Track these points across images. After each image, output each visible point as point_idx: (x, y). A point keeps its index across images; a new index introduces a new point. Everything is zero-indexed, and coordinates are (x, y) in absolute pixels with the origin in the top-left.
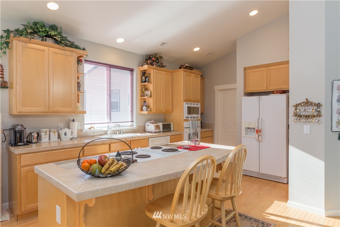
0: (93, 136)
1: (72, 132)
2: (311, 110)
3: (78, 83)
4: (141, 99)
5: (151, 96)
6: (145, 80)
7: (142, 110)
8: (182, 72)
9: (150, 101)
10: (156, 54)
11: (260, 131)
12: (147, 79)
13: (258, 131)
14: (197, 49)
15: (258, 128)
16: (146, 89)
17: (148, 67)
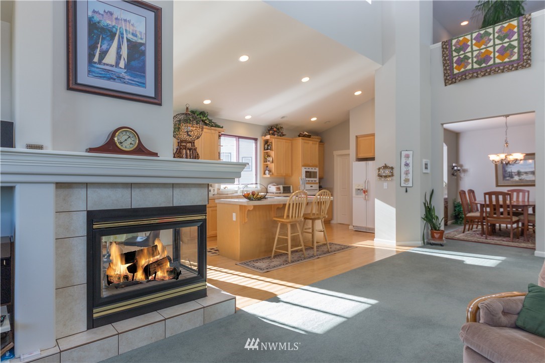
0: (227, 194)
1: (214, 190)
2: (387, 172)
3: (219, 153)
4: (264, 164)
5: (272, 162)
6: (268, 148)
7: (265, 174)
8: (300, 140)
9: (272, 166)
10: (277, 125)
11: (367, 191)
12: (269, 147)
13: (365, 192)
14: (314, 119)
15: (365, 188)
16: (269, 156)
17: (270, 137)
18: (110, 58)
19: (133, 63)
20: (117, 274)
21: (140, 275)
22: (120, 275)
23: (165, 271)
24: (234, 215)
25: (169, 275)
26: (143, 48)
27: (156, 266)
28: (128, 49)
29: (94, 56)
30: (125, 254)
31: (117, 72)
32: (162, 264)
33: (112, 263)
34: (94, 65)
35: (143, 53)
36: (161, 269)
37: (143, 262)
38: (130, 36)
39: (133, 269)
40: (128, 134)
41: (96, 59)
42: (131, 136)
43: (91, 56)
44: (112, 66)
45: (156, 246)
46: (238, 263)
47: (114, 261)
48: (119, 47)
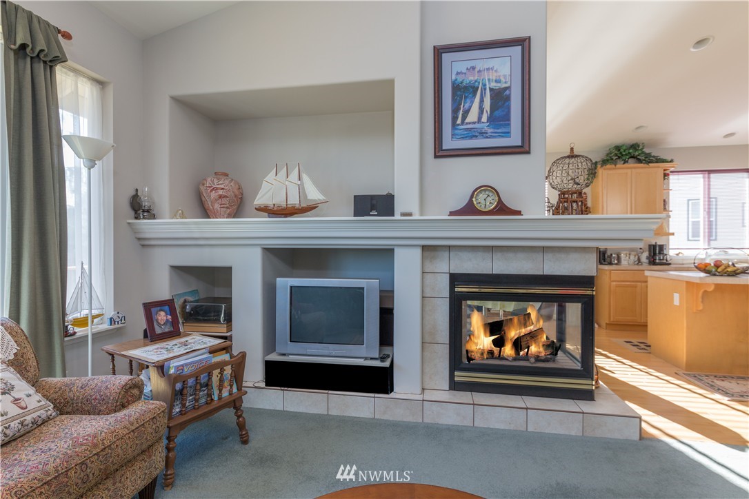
3: (664, 201)
18: (473, 116)
19: (497, 113)
20: (480, 349)
21: (508, 350)
22: (483, 350)
23: (541, 345)
24: (676, 297)
25: (545, 350)
26: (507, 92)
27: (528, 338)
28: (491, 99)
29: (457, 118)
30: (489, 324)
31: (479, 128)
32: (536, 336)
33: (473, 335)
34: (458, 127)
35: (508, 98)
36: (535, 343)
37: (513, 334)
38: (494, 85)
39: (499, 343)
40: (487, 193)
41: (459, 121)
42: (491, 194)
43: (455, 119)
44: (474, 123)
45: (529, 314)
46: (680, 372)
47: (476, 333)
48: (482, 101)
